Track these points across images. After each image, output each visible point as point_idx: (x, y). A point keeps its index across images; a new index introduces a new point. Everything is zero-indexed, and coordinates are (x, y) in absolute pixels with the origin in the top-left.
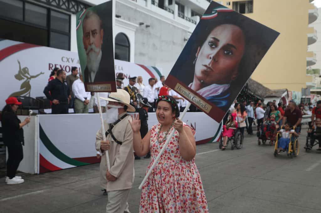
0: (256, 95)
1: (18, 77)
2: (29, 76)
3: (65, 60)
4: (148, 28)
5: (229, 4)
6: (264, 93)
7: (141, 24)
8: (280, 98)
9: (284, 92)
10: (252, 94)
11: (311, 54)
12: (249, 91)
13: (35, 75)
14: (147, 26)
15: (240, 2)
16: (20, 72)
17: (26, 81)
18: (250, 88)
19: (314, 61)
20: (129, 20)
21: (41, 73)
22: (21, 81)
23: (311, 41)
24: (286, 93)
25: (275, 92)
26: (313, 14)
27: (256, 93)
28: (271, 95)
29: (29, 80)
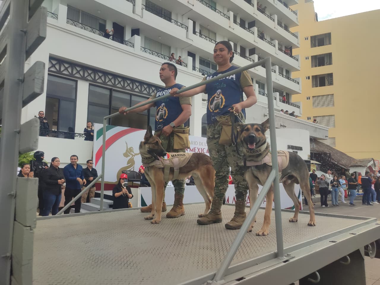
0: (340, 164)
1: (126, 155)
2: (134, 154)
5: (309, 78)
6: (348, 162)
8: (366, 168)
9: (370, 161)
10: (336, 163)
12: (332, 161)
15: (319, 75)
16: (127, 150)
17: (131, 158)
18: (333, 157)
22: (128, 158)
24: (372, 162)
25: (360, 161)
27: (340, 163)
28: (357, 165)
29: (134, 157)
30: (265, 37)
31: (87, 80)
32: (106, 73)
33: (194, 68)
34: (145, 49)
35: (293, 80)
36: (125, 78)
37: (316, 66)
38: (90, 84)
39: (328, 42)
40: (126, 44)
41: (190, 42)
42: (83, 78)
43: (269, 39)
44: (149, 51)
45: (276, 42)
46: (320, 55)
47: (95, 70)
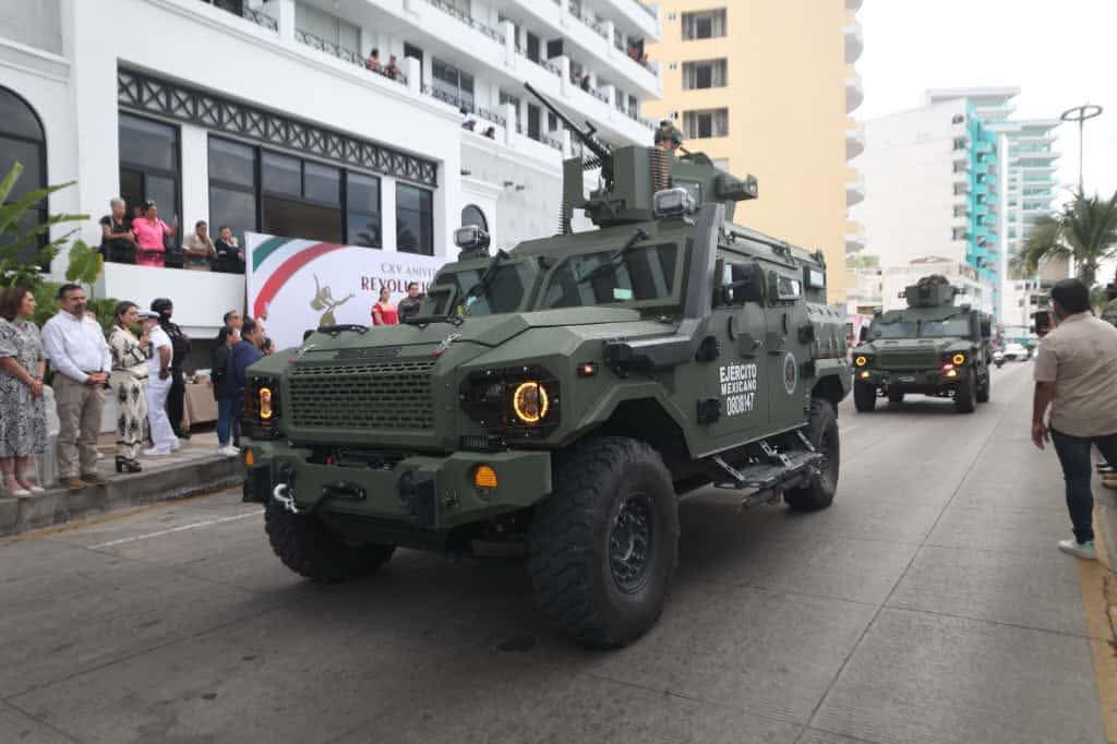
1: (316, 306)
2: (331, 302)
3: (387, 268)
4: (521, 191)
5: (676, 115)
7: (507, 184)
11: (855, 227)
13: (341, 299)
14: (518, 188)
15: (700, 111)
16: (318, 295)
17: (328, 311)
19: (861, 242)
20: (485, 178)
21: (351, 296)
22: (320, 311)
23: (854, 198)
26: (854, 139)
29: (332, 309)
30: (583, 12)
31: (202, 125)
32: (245, 108)
33: (423, 88)
34: (304, 36)
35: (646, 123)
36: (288, 121)
37: (692, 87)
38: (210, 136)
39: (719, 31)
40: (257, 21)
41: (411, 19)
42: (195, 120)
43: (592, 19)
44: (314, 41)
45: (610, 28)
46: (702, 62)
47: (221, 101)
